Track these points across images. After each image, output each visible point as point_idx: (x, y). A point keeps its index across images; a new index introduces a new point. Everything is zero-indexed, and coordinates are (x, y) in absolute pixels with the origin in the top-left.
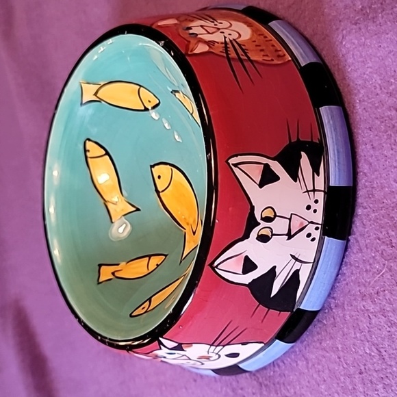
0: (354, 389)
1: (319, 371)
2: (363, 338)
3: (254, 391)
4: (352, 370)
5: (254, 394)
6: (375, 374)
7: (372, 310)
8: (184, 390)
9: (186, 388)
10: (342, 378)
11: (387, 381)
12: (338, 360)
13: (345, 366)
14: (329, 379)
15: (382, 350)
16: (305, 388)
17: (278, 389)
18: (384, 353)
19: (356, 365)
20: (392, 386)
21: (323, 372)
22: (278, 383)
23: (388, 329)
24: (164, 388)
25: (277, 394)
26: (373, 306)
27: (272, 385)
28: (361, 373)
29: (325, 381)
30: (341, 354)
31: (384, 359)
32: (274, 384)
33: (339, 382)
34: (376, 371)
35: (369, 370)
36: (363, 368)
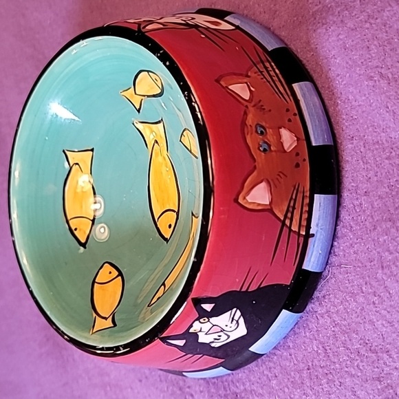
0: (302, 383)
1: (270, 368)
2: (311, 337)
3: (201, 389)
4: (302, 365)
5: (201, 392)
6: (320, 370)
7: (319, 312)
8: (129, 390)
9: (132, 388)
10: (292, 373)
11: (330, 377)
12: (289, 357)
13: (296, 362)
14: (281, 375)
15: (327, 348)
16: (256, 384)
17: (227, 386)
18: (328, 351)
19: (305, 362)
20: (334, 382)
21: (275, 368)
22: (226, 381)
23: (333, 329)
24: (108, 389)
25: (227, 391)
26: (320, 308)
27: (221, 383)
28: (308, 369)
29: (276, 376)
30: (292, 351)
31: (328, 356)
32: (222, 382)
33: (289, 377)
34: (321, 367)
35: (316, 365)
36: (310, 364)
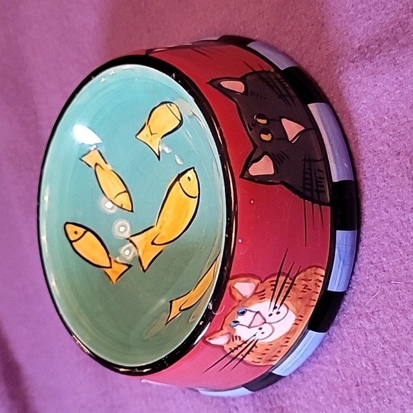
0: (351, 400)
1: (316, 383)
2: (360, 353)
3: (247, 402)
4: (350, 382)
5: (246, 405)
6: (369, 387)
7: (368, 328)
8: (172, 401)
9: (174, 399)
10: (340, 390)
11: (380, 394)
12: (337, 373)
13: (343, 378)
14: (328, 391)
15: (377, 365)
16: (302, 399)
17: (272, 400)
18: (378, 368)
19: (353, 377)
20: (384, 399)
21: (321, 384)
22: (271, 394)
23: (382, 346)
24: (150, 399)
25: (272, 405)
26: (369, 325)
27: (266, 397)
28: (357, 386)
29: (323, 392)
30: (340, 368)
31: (378, 373)
32: (268, 396)
33: (337, 393)
34: (371, 384)
35: (365, 382)
36: (359, 380)
